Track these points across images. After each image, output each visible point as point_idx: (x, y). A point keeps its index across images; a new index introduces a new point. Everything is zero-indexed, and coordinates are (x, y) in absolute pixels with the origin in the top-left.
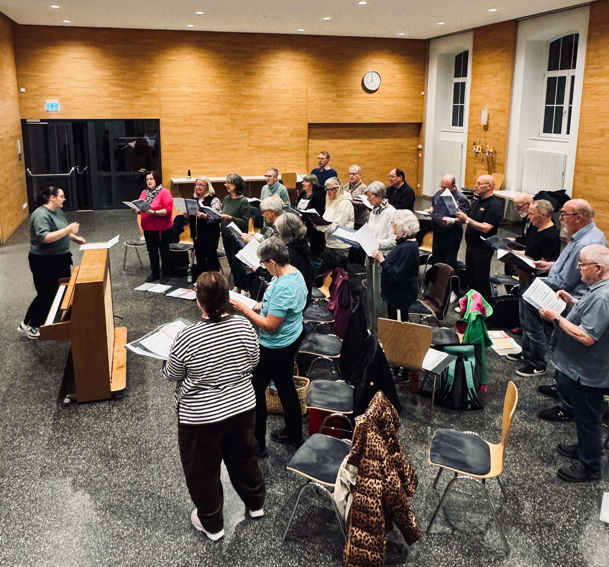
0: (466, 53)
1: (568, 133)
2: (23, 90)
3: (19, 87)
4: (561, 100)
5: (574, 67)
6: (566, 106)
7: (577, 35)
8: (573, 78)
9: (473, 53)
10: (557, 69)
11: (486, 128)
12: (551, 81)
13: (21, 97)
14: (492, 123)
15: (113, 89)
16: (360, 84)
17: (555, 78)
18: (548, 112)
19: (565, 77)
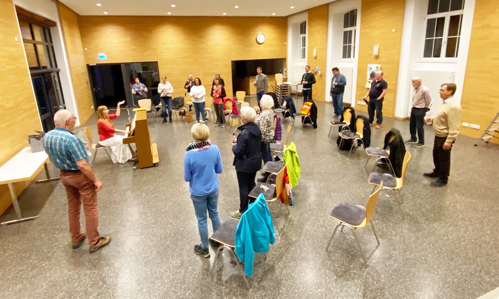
0: (305, 22)
1: (354, 57)
2: (86, 49)
3: (84, 48)
4: (350, 42)
5: (356, 25)
6: (352, 45)
7: (356, 10)
8: (355, 31)
9: (309, 22)
10: (348, 27)
11: (316, 58)
12: (345, 33)
13: (85, 53)
14: (318, 56)
15: (133, 47)
16: (255, 40)
17: (347, 31)
18: (345, 48)
19: (352, 31)
